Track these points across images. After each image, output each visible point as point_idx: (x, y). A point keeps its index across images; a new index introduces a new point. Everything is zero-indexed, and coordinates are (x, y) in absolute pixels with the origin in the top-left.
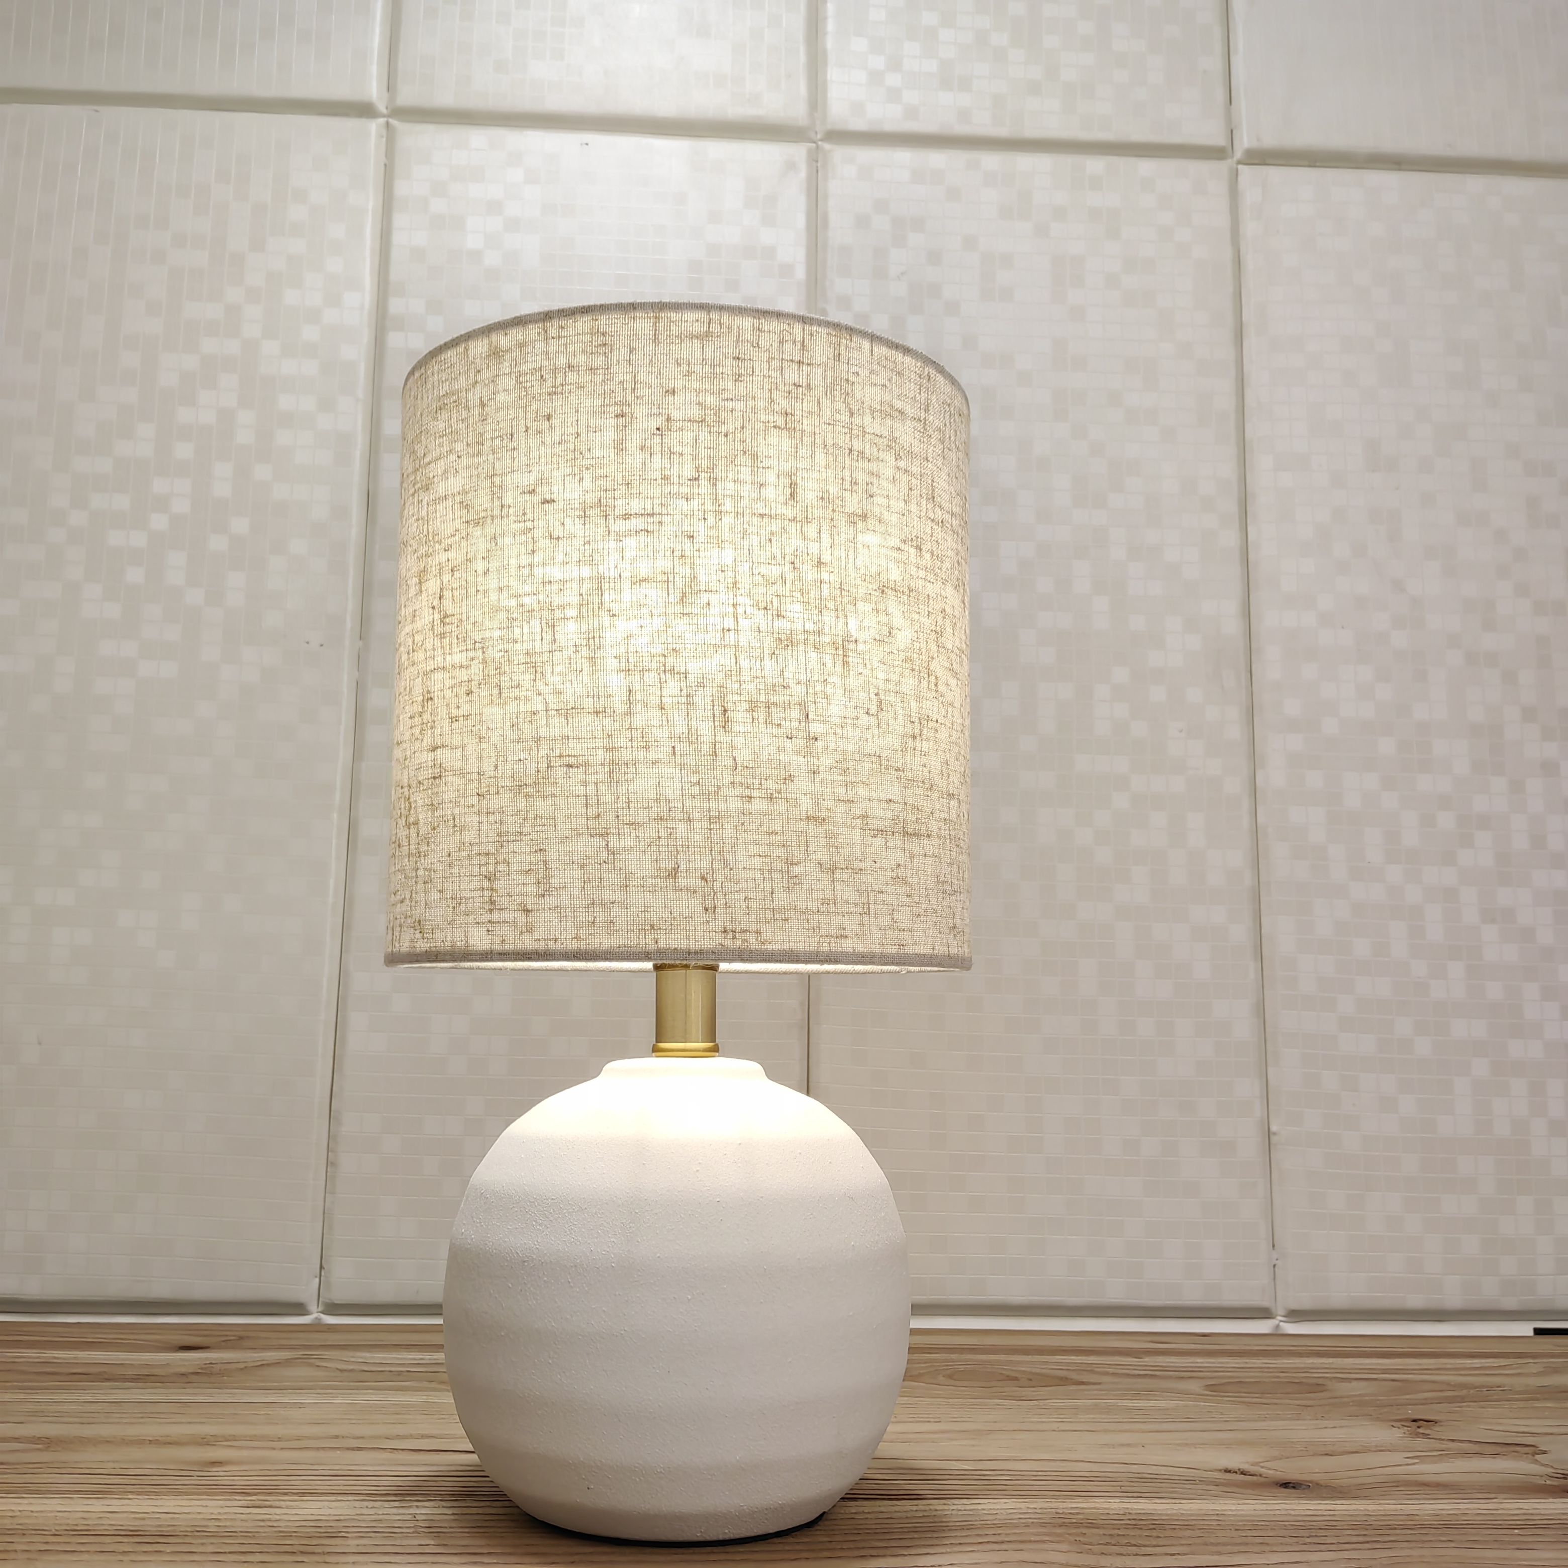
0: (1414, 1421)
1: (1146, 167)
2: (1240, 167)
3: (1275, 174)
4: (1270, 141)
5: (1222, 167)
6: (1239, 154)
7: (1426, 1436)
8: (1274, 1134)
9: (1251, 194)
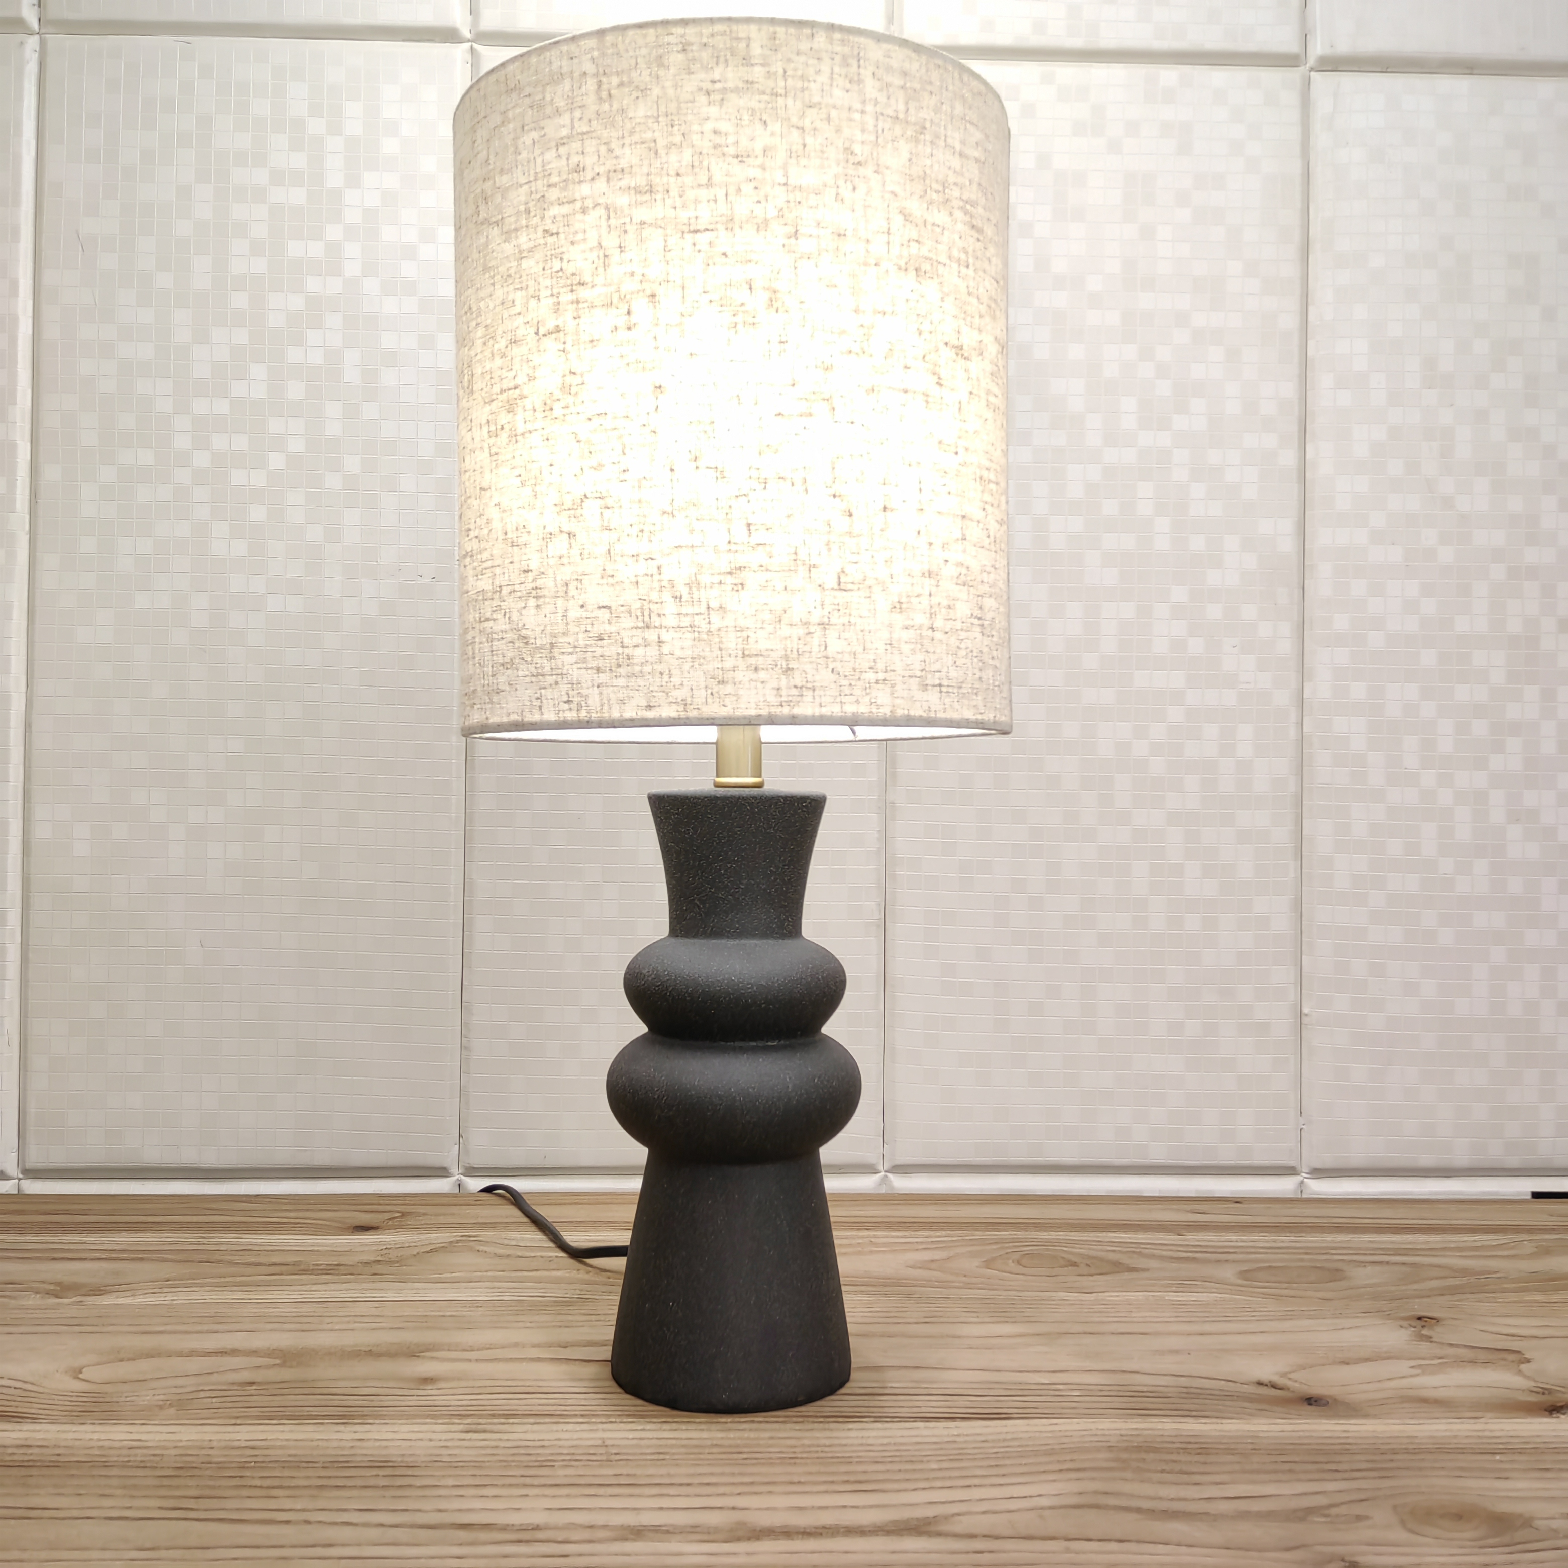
0: (1419, 1318)
1: (1219, 77)
2: (1312, 74)
3: (1348, 81)
4: (1344, 47)
5: (1294, 75)
6: (1311, 62)
7: (1429, 1339)
8: (1306, 1015)
9: (1322, 104)
